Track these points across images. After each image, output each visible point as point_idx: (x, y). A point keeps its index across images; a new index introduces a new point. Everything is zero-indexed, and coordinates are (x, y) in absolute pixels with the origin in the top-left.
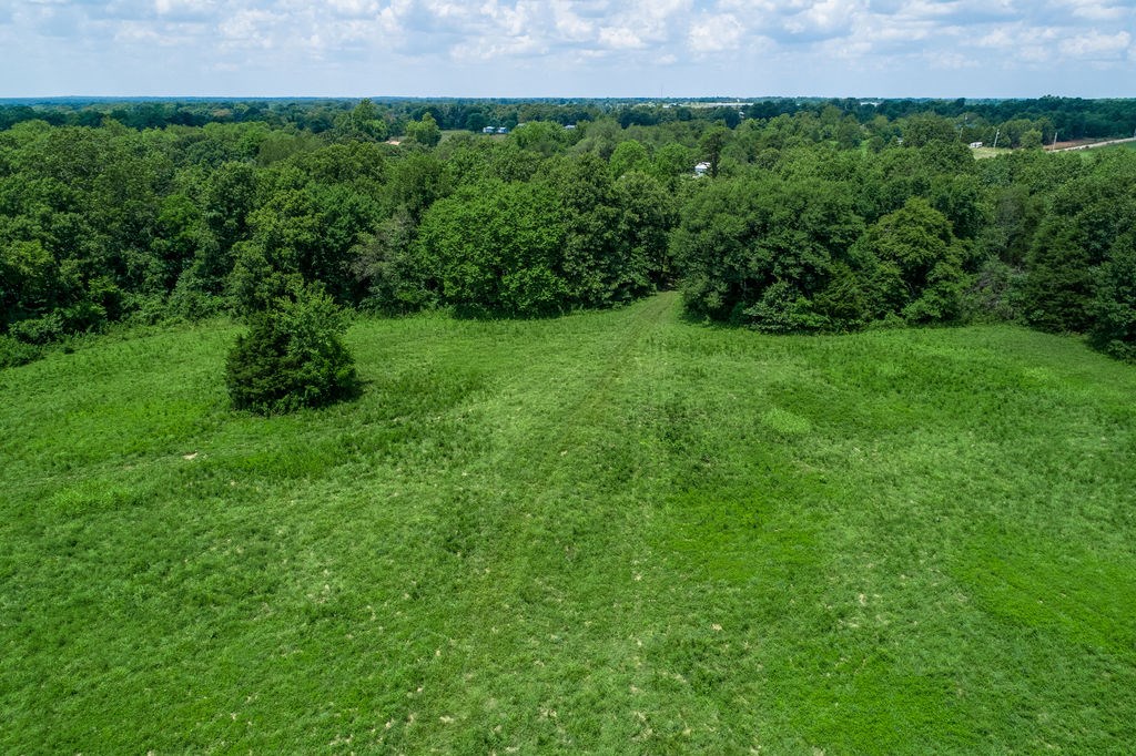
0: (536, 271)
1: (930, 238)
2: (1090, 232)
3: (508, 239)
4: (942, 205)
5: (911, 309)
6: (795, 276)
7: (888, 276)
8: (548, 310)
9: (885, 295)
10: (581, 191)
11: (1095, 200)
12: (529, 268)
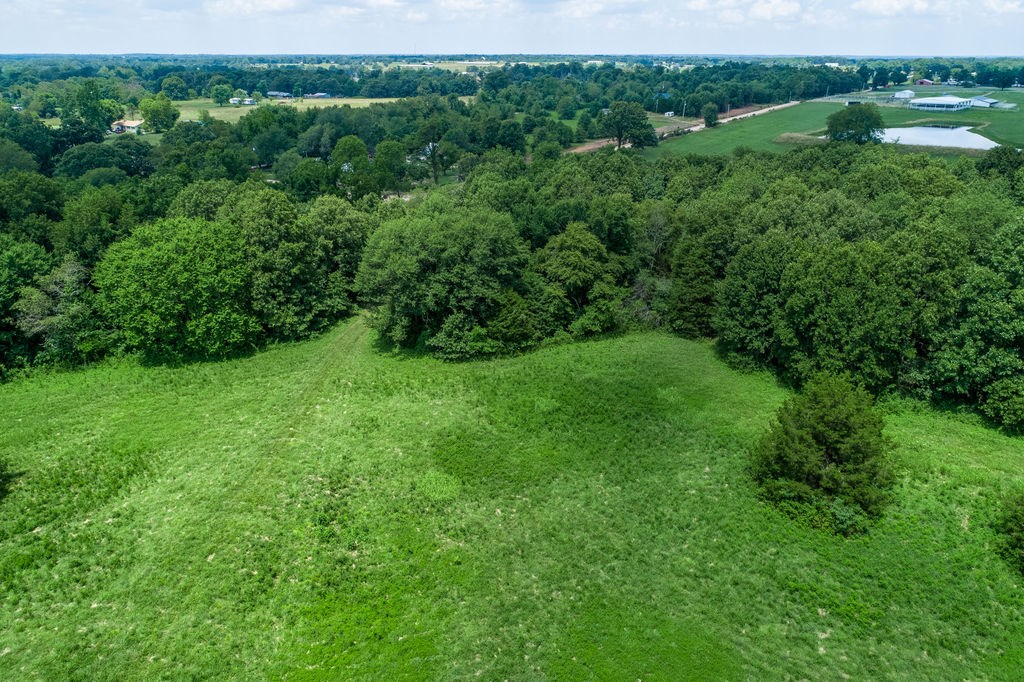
0: (221, 315)
1: (587, 262)
2: (713, 251)
3: (189, 285)
4: (596, 228)
5: (576, 325)
6: (468, 308)
7: (554, 297)
8: (243, 350)
9: (554, 315)
10: (262, 229)
11: (715, 223)
12: (214, 313)
